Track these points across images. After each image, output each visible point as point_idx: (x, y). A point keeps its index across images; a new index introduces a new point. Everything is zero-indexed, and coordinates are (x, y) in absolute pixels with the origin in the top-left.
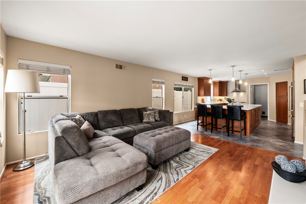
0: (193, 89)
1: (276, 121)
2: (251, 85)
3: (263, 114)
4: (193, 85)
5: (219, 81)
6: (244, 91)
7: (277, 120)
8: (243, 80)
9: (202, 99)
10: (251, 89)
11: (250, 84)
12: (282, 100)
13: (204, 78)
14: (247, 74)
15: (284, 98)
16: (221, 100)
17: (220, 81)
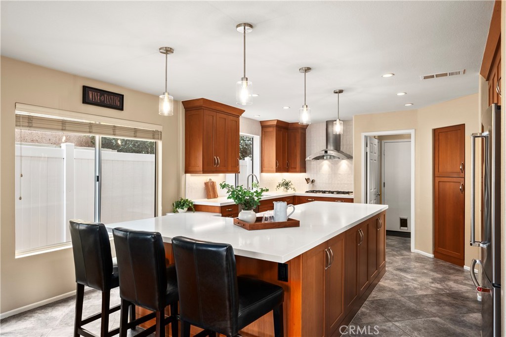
0: (160, 144)
1: (432, 256)
2: (366, 137)
3: (402, 225)
4: (160, 128)
5: (275, 123)
6: (350, 157)
7: (435, 252)
8: (346, 122)
9: (206, 184)
10: (366, 149)
11: (363, 134)
12: (450, 187)
13: (201, 103)
14: (341, 91)
15: (455, 180)
16: (286, 185)
17: (278, 121)
